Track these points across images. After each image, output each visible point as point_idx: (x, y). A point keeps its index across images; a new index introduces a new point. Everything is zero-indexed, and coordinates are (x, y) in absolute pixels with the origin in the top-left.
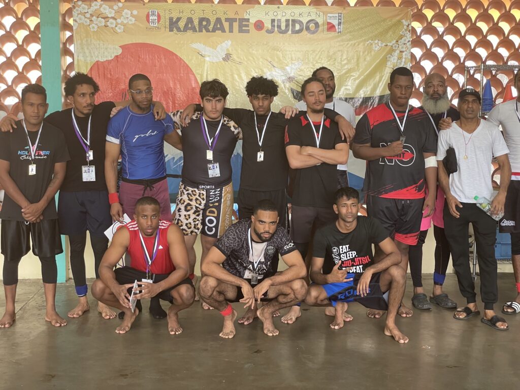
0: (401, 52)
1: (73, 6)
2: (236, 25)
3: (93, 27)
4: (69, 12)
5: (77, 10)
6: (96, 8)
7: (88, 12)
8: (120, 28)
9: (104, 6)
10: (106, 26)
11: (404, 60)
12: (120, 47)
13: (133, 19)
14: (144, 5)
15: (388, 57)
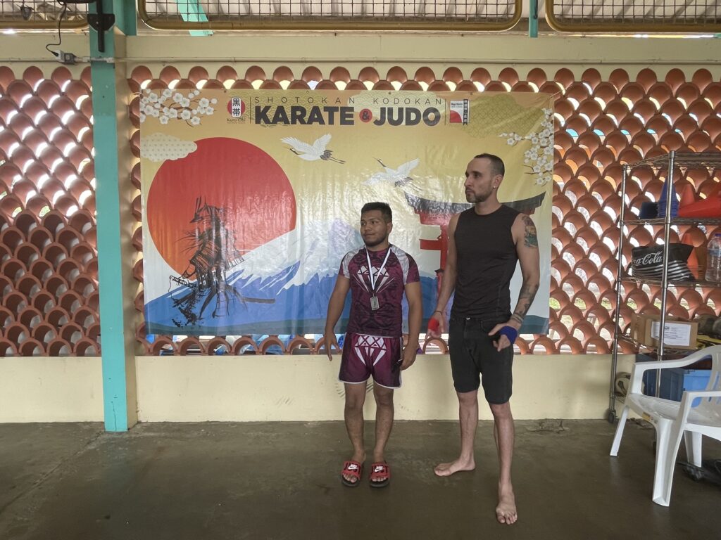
0: (542, 147)
1: (141, 95)
2: (337, 115)
3: (164, 120)
4: (136, 103)
5: (145, 100)
6: (167, 96)
7: (158, 102)
8: (195, 120)
9: (177, 94)
10: (179, 118)
11: (545, 157)
12: (197, 142)
13: (213, 109)
14: (225, 92)
15: (526, 153)
